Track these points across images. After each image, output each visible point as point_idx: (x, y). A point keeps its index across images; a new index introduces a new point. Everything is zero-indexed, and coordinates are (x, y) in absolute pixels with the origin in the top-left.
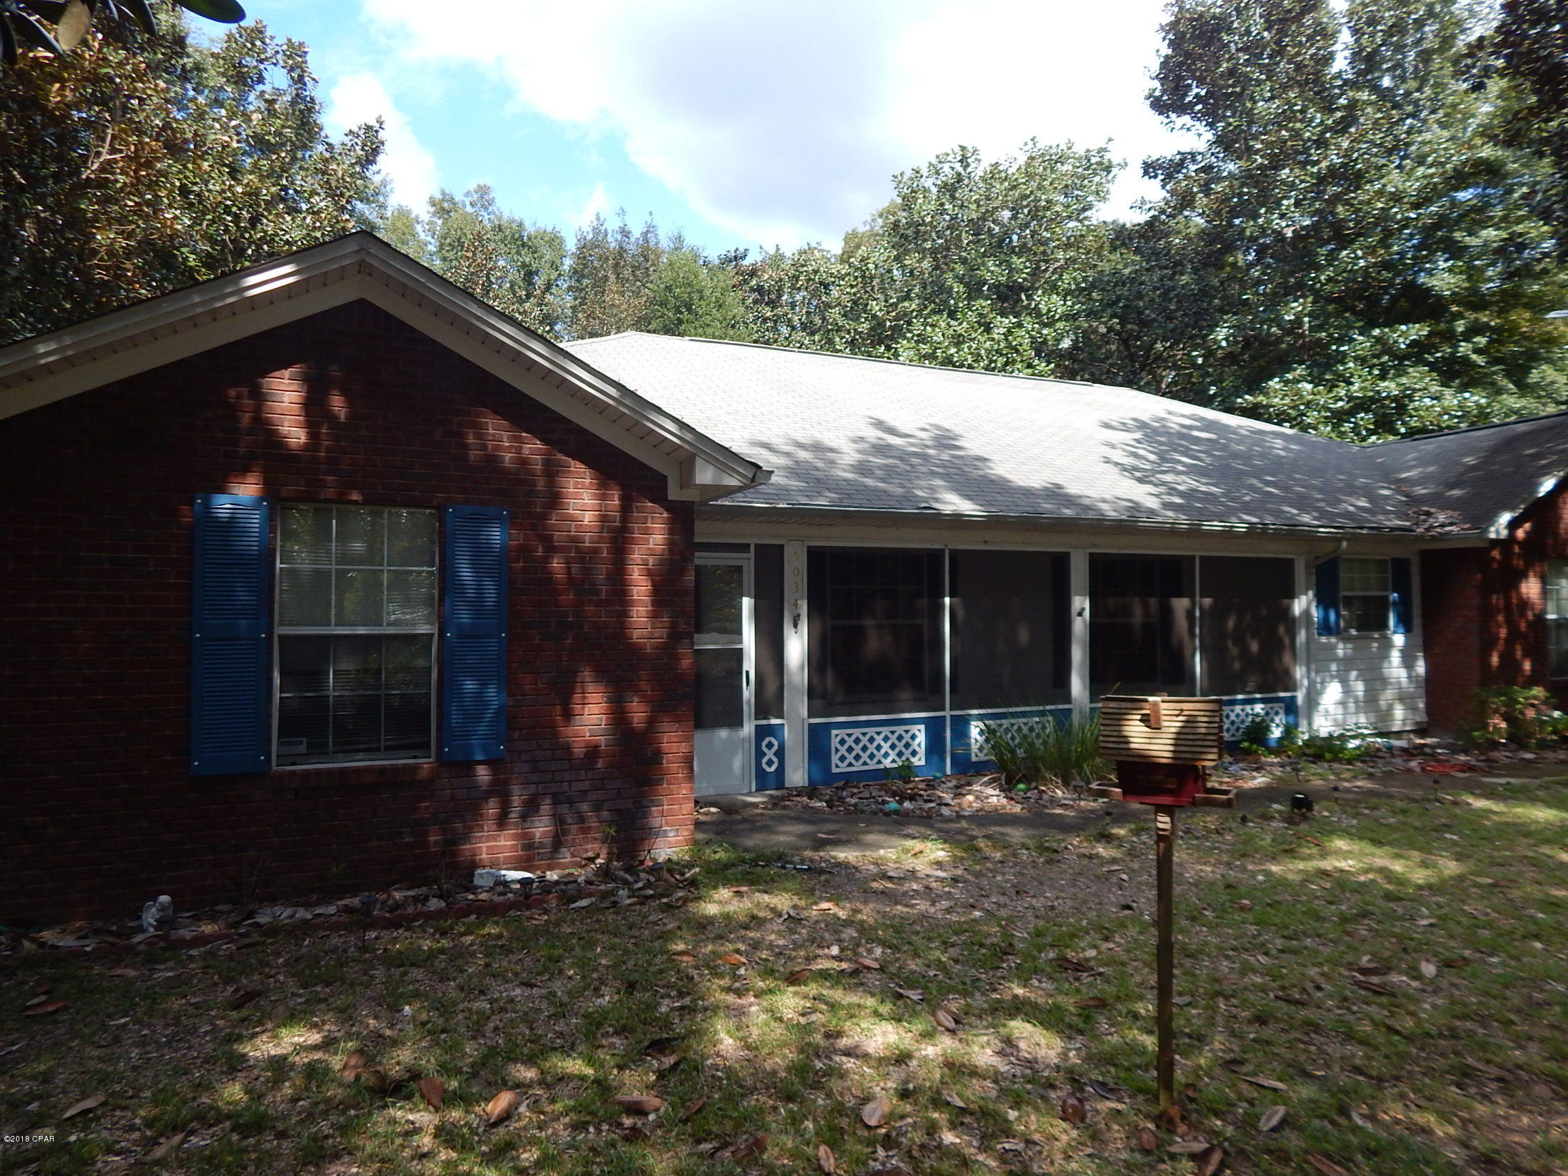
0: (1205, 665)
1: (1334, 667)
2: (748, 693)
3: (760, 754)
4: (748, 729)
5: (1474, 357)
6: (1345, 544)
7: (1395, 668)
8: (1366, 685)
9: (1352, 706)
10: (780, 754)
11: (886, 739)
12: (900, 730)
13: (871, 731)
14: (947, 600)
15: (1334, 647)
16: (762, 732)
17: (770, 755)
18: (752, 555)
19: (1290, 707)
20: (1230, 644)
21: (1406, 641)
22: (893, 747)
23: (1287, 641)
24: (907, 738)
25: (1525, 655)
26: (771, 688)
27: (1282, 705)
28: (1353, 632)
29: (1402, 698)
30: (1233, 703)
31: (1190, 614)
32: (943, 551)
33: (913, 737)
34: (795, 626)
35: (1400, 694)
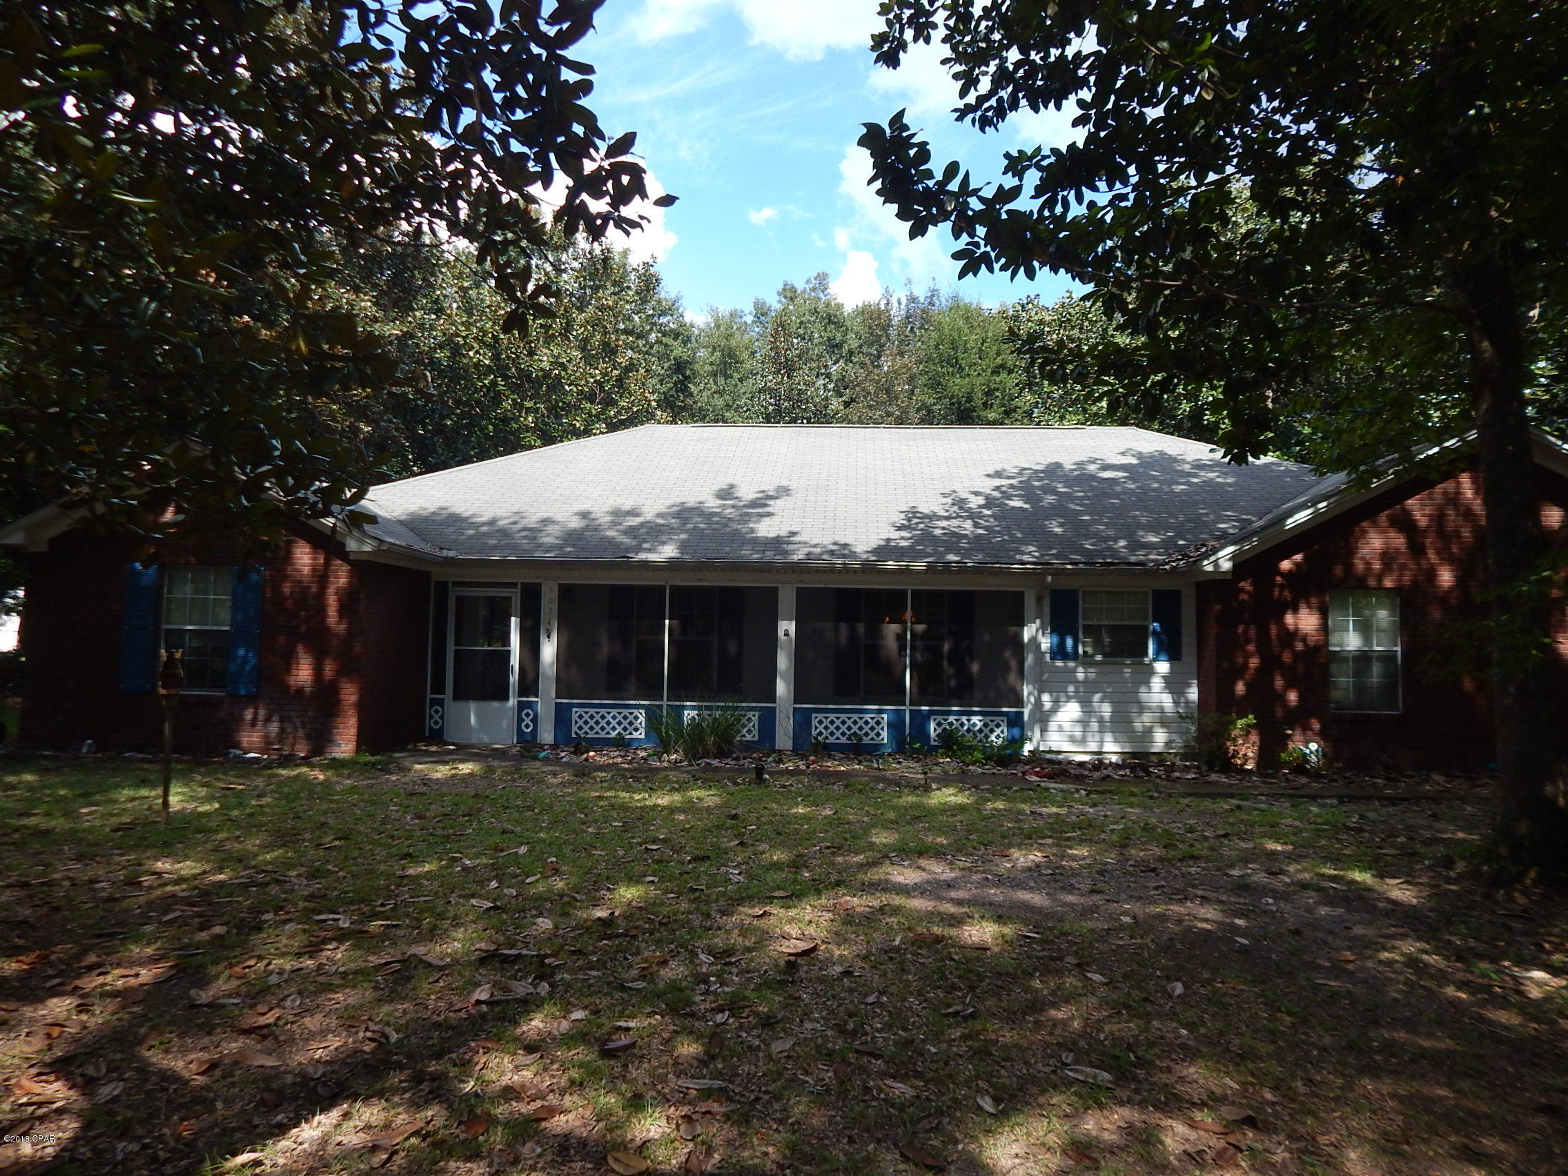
0: (916, 679)
1: (1071, 688)
2: (514, 678)
3: (520, 720)
4: (512, 702)
6: (1049, 578)
7: (1157, 694)
8: (1113, 707)
9: (1094, 725)
10: (535, 720)
11: (614, 717)
12: (625, 712)
13: (603, 711)
14: (667, 622)
15: (1074, 671)
16: (521, 706)
17: (527, 721)
18: (519, 590)
19: (1015, 721)
20: (945, 663)
21: (1171, 667)
22: (619, 723)
23: (1013, 664)
24: (631, 718)
25: (1289, 686)
26: (530, 677)
27: (1005, 719)
28: (1099, 658)
29: (1164, 722)
30: (950, 713)
31: (901, 638)
32: (664, 587)
33: (636, 718)
34: (549, 637)
35: (1161, 718)
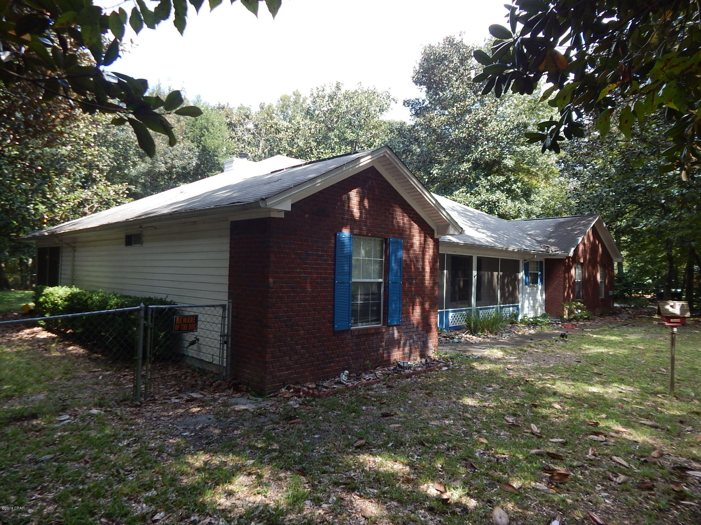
0: (500, 294)
1: (527, 295)
5: (517, 190)
6: (536, 256)
7: (539, 296)
8: (533, 302)
9: (530, 308)
15: (527, 289)
20: (506, 287)
21: (541, 288)
23: (518, 287)
25: (571, 293)
27: (516, 308)
28: (531, 284)
30: (506, 307)
31: (497, 277)
35: (540, 304)
